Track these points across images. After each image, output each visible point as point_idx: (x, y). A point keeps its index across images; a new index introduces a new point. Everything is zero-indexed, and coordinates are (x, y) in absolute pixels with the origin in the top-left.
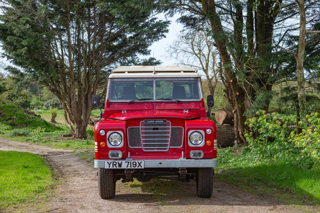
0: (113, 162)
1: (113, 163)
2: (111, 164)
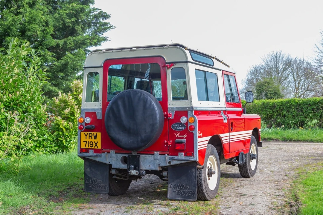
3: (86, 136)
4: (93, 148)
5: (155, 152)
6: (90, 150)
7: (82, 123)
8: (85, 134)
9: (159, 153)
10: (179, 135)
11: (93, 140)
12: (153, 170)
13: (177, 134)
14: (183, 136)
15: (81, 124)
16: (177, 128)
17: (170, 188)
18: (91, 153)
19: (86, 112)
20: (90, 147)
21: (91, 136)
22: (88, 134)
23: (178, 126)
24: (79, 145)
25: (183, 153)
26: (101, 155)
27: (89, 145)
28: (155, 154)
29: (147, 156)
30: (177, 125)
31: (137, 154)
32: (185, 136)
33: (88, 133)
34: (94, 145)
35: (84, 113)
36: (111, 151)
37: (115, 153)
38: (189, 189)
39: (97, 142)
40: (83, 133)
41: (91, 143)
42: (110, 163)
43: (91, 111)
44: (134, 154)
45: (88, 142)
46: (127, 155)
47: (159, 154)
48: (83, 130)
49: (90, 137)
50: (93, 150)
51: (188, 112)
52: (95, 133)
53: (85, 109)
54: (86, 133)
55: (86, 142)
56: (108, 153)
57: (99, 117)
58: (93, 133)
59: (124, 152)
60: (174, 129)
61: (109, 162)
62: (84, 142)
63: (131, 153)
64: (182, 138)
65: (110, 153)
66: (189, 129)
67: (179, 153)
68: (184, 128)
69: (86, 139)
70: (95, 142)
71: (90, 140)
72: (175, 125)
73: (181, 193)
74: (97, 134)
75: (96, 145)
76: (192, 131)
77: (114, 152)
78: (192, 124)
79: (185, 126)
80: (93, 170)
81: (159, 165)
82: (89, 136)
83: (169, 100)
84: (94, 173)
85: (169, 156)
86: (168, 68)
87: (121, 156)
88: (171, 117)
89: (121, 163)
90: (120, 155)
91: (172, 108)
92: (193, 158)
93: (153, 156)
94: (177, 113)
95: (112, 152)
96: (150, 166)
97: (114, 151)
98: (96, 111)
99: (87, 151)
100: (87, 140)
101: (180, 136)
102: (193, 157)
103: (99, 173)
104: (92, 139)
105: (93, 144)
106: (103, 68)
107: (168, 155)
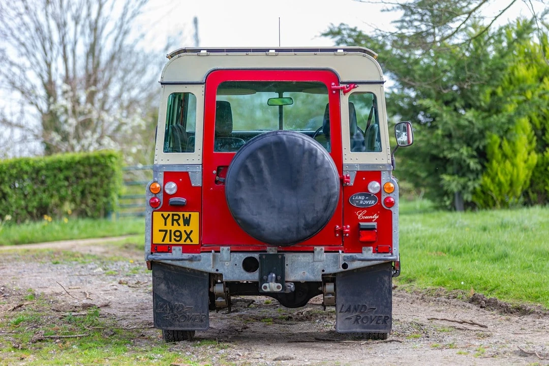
3: (166, 219)
4: (182, 242)
5: (315, 247)
6: (173, 247)
7: (156, 194)
8: (162, 215)
9: (323, 248)
10: (364, 215)
11: (182, 228)
12: (312, 280)
13: (359, 214)
14: (371, 217)
15: (154, 196)
16: (361, 202)
17: (340, 312)
18: (177, 253)
19: (165, 173)
20: (173, 242)
21: (177, 221)
22: (169, 215)
23: (363, 198)
24: (149, 238)
25: (372, 248)
26: (200, 256)
27: (173, 237)
28: (315, 252)
29: (301, 255)
30: (360, 198)
31: (278, 252)
32: (376, 217)
33: (171, 213)
34: (184, 236)
35: (162, 174)
36: (222, 248)
37: (231, 252)
38: (376, 312)
39: (191, 231)
40: (157, 215)
41: (178, 234)
42: (219, 272)
43: (176, 170)
44: (271, 253)
45: (171, 231)
46: (256, 256)
47: (324, 250)
48: (159, 208)
49: (175, 222)
50: (181, 248)
51: (382, 173)
52: (187, 214)
53: (163, 166)
54: (166, 214)
55: (166, 231)
56: (216, 252)
57: (197, 181)
58: (181, 214)
59: (251, 250)
60: (355, 205)
61: (217, 270)
62: (160, 231)
63: (266, 252)
64: (370, 220)
65: (219, 252)
66: (383, 205)
67: (363, 248)
68: (373, 202)
69: (165, 225)
70: (185, 231)
71: (176, 227)
72: (357, 198)
73: (362, 321)
74: (190, 215)
75: (188, 236)
76: (390, 208)
77: (228, 250)
78: (388, 195)
79: (375, 200)
80: (174, 286)
81: (323, 271)
82: (173, 220)
83: (344, 152)
84: (175, 293)
85: (345, 254)
86: (345, 92)
87: (244, 256)
88: (349, 182)
89: (242, 270)
90: (241, 254)
91: (350, 165)
92: (391, 256)
93: (310, 255)
94: (360, 174)
95: (225, 250)
96: (304, 273)
97: (229, 247)
98: (189, 170)
99: (167, 249)
100: (169, 227)
101: (366, 218)
102: (390, 254)
103: (186, 292)
104: (179, 225)
105: (181, 236)
106: (204, 86)
107: (343, 252)
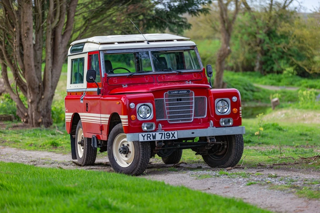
0: (147, 134)
1: (147, 136)
2: (146, 136)
